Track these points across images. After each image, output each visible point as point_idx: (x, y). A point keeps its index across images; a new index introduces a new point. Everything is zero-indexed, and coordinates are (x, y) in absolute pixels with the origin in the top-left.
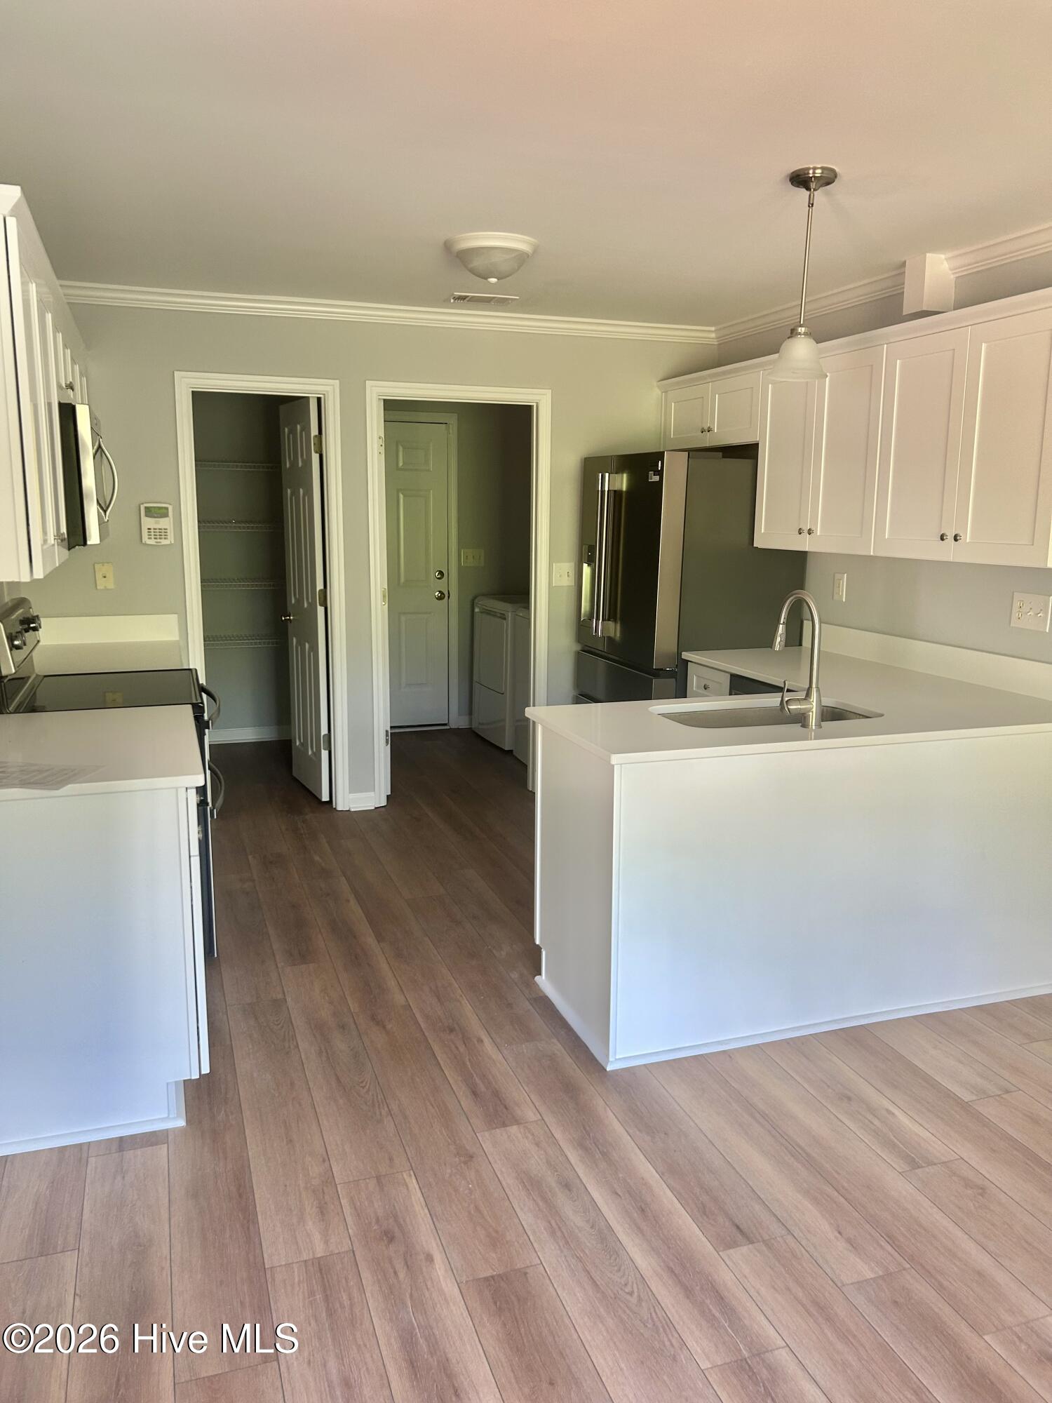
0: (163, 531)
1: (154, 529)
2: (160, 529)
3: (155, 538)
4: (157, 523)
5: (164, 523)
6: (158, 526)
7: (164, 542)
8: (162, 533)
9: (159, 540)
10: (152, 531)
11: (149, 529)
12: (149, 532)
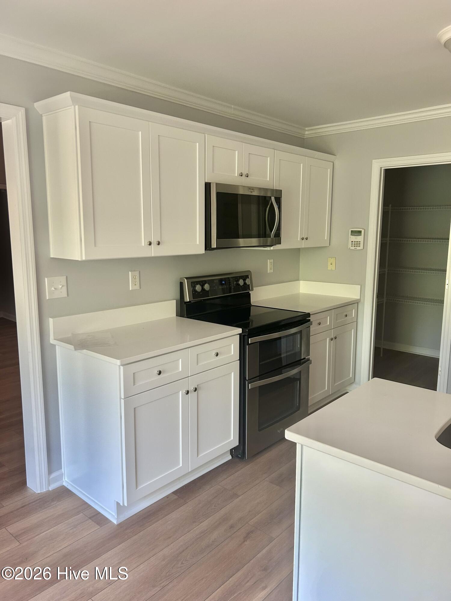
0: (358, 243)
1: (355, 242)
2: (357, 242)
3: (354, 246)
4: (356, 238)
5: (360, 238)
6: (356, 240)
7: (358, 248)
8: (357, 244)
9: (356, 247)
10: (353, 242)
11: (352, 241)
12: (352, 243)
